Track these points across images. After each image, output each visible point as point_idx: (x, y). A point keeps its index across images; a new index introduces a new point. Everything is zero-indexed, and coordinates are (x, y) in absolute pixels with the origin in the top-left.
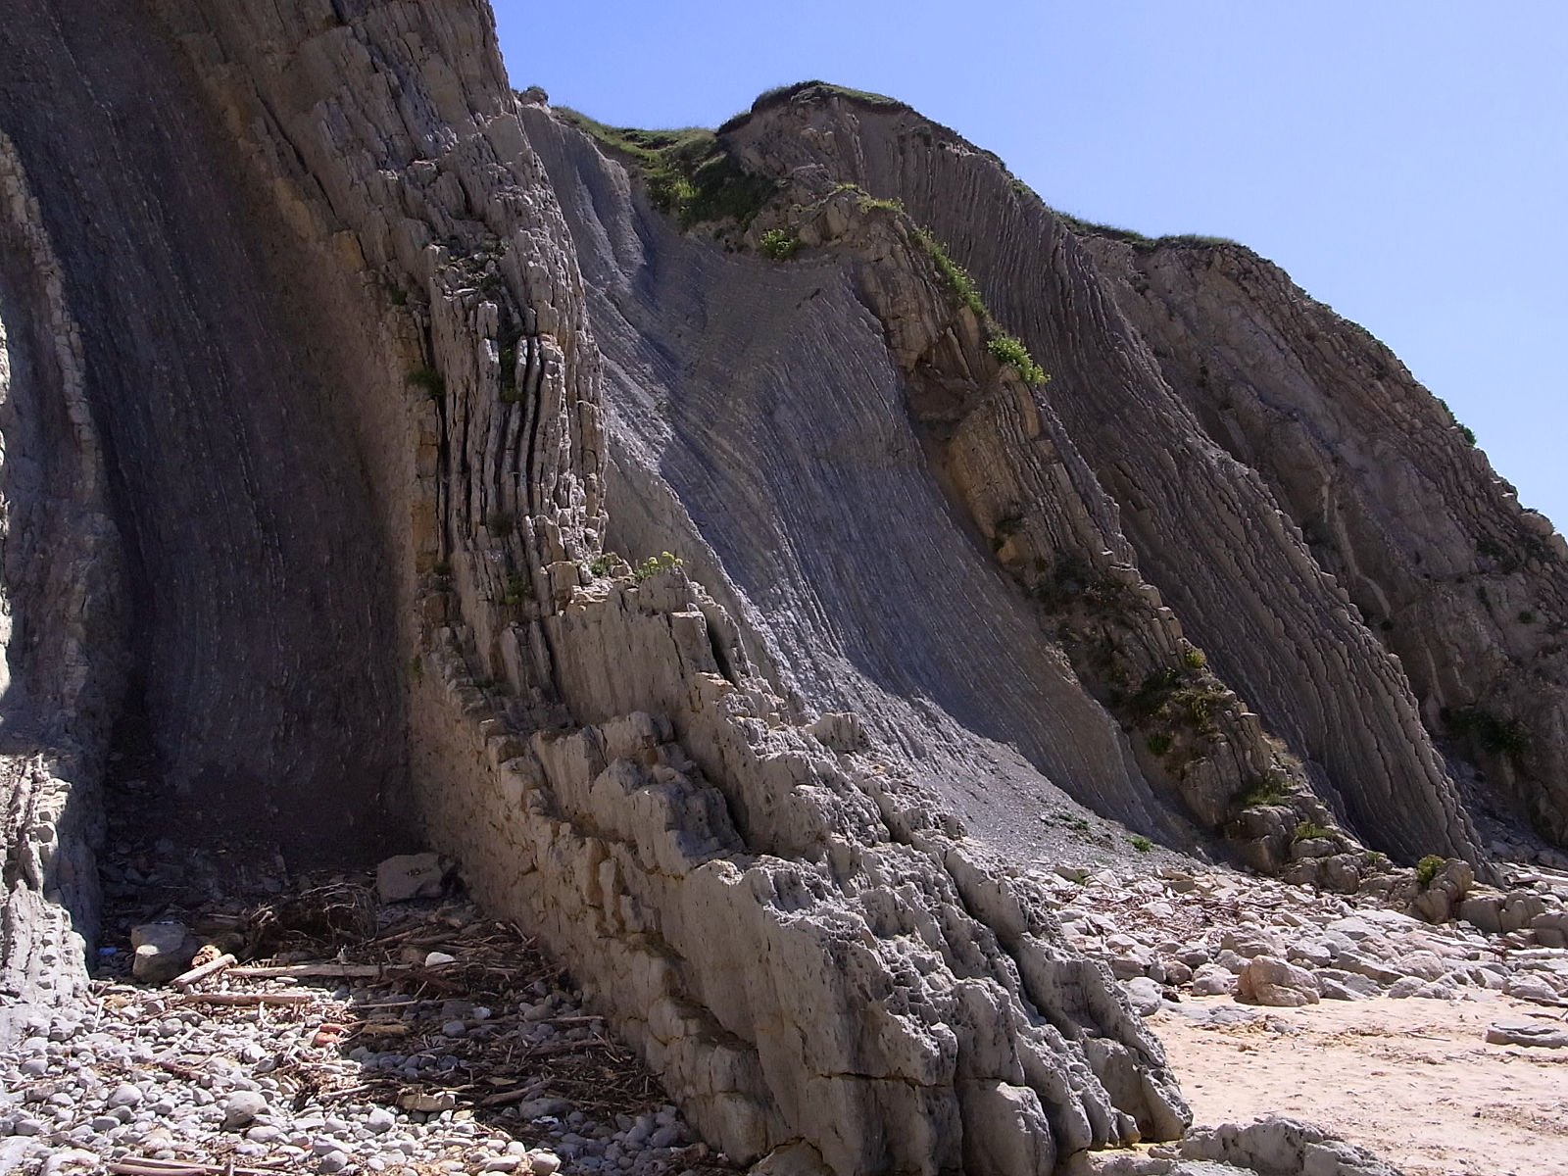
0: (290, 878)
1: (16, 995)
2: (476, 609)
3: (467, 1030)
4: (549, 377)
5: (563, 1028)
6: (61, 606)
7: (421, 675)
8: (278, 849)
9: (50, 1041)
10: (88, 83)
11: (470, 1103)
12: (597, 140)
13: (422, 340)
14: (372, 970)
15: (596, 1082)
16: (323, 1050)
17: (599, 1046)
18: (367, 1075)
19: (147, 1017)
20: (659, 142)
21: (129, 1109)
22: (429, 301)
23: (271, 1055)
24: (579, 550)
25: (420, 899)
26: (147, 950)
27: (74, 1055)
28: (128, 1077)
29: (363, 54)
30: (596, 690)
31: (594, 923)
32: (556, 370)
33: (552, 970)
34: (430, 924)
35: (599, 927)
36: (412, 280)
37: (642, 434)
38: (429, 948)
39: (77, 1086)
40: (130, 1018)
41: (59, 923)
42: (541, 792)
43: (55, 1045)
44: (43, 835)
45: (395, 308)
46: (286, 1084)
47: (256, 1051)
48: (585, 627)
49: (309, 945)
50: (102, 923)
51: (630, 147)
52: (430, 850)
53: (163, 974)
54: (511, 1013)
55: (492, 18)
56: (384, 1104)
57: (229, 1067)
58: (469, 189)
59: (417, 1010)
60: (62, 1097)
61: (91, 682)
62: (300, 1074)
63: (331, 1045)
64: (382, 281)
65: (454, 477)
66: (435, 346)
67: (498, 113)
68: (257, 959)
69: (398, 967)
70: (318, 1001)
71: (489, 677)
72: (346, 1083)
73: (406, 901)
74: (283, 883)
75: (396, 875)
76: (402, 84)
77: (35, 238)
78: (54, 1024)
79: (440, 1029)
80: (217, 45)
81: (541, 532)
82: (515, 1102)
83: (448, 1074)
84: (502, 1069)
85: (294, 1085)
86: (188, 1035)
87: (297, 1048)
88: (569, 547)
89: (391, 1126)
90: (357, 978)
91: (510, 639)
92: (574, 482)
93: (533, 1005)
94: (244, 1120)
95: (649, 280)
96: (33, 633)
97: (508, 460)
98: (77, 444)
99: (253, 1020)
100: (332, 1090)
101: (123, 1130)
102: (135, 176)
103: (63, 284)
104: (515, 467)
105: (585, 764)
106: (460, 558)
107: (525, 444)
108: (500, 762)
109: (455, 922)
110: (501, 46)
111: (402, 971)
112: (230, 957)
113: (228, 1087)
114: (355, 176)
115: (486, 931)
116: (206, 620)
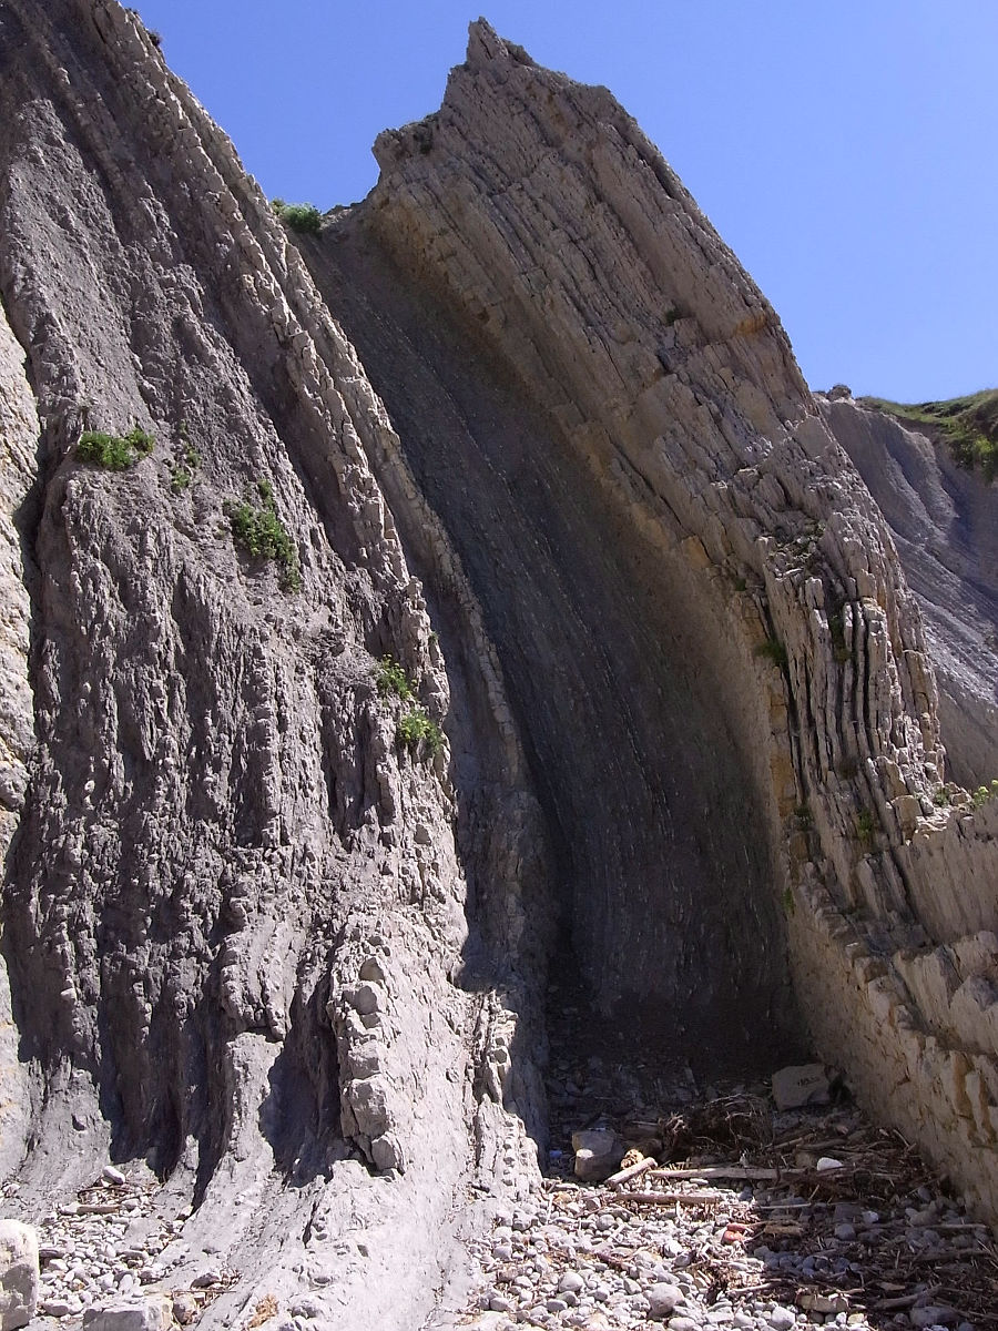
0: (699, 1088)
1: (487, 1190)
2: (835, 846)
3: (857, 1233)
4: (874, 634)
5: (947, 1235)
6: (501, 867)
7: (793, 906)
8: (687, 1063)
9: (514, 1230)
10: (488, 459)
11: (863, 1307)
12: (900, 419)
13: (763, 617)
14: (770, 1174)
15: (983, 1293)
16: (730, 1247)
17: (982, 1255)
18: (769, 1273)
19: (587, 1212)
20: (955, 408)
21: (573, 1294)
22: (764, 584)
23: (686, 1251)
24: (919, 784)
25: (813, 1107)
26: (584, 1153)
27: (532, 1243)
28: (573, 1265)
29: (688, 393)
30: (947, 910)
31: (966, 1133)
32: (879, 628)
33: (934, 1176)
34: (819, 1130)
35: (971, 1136)
36: (749, 569)
37: (975, 668)
38: (819, 1154)
39: (535, 1271)
40: (574, 1213)
41: (515, 1128)
42: (907, 1008)
43: (517, 1234)
44: (500, 1057)
45: (737, 594)
46: (700, 1279)
47: (675, 1247)
48: (931, 854)
49: (716, 1150)
50: (550, 1129)
51: (929, 418)
52: (819, 1061)
53: (598, 1174)
54: (899, 1217)
55: (788, 341)
56: (784, 1302)
57: (653, 1260)
58: (786, 484)
59: (812, 1212)
60: (523, 1280)
61: (528, 928)
62: (711, 1269)
63: (737, 1243)
64: (724, 573)
65: (803, 730)
66: (775, 623)
67: (803, 417)
68: (673, 1162)
69: (794, 1171)
70: (726, 1202)
71: (851, 906)
72: (750, 1280)
73: (800, 1108)
74: (693, 1093)
75: (789, 1084)
76: (722, 410)
77: (460, 584)
78: (515, 1216)
79: (833, 1232)
80: (577, 409)
81: (882, 770)
82: (905, 1308)
83: (841, 1276)
84: (891, 1274)
85: (707, 1280)
86: (620, 1229)
87: (708, 1246)
88: (910, 783)
89: (792, 1325)
90: (759, 1180)
91: (865, 870)
92: (909, 722)
93: (918, 1210)
94: (665, 1311)
95: (963, 531)
96: (482, 893)
97: (846, 712)
98: (502, 738)
99: (672, 1217)
100: (739, 1287)
101: (569, 1313)
102: (527, 522)
103: (482, 616)
104: (854, 716)
105: (942, 981)
106: (816, 801)
107: (860, 696)
108: (867, 981)
109: (843, 1128)
110: (799, 362)
111: (796, 1174)
112: (651, 1160)
113: (653, 1278)
114: (693, 492)
115: (872, 1137)
116: (614, 871)
